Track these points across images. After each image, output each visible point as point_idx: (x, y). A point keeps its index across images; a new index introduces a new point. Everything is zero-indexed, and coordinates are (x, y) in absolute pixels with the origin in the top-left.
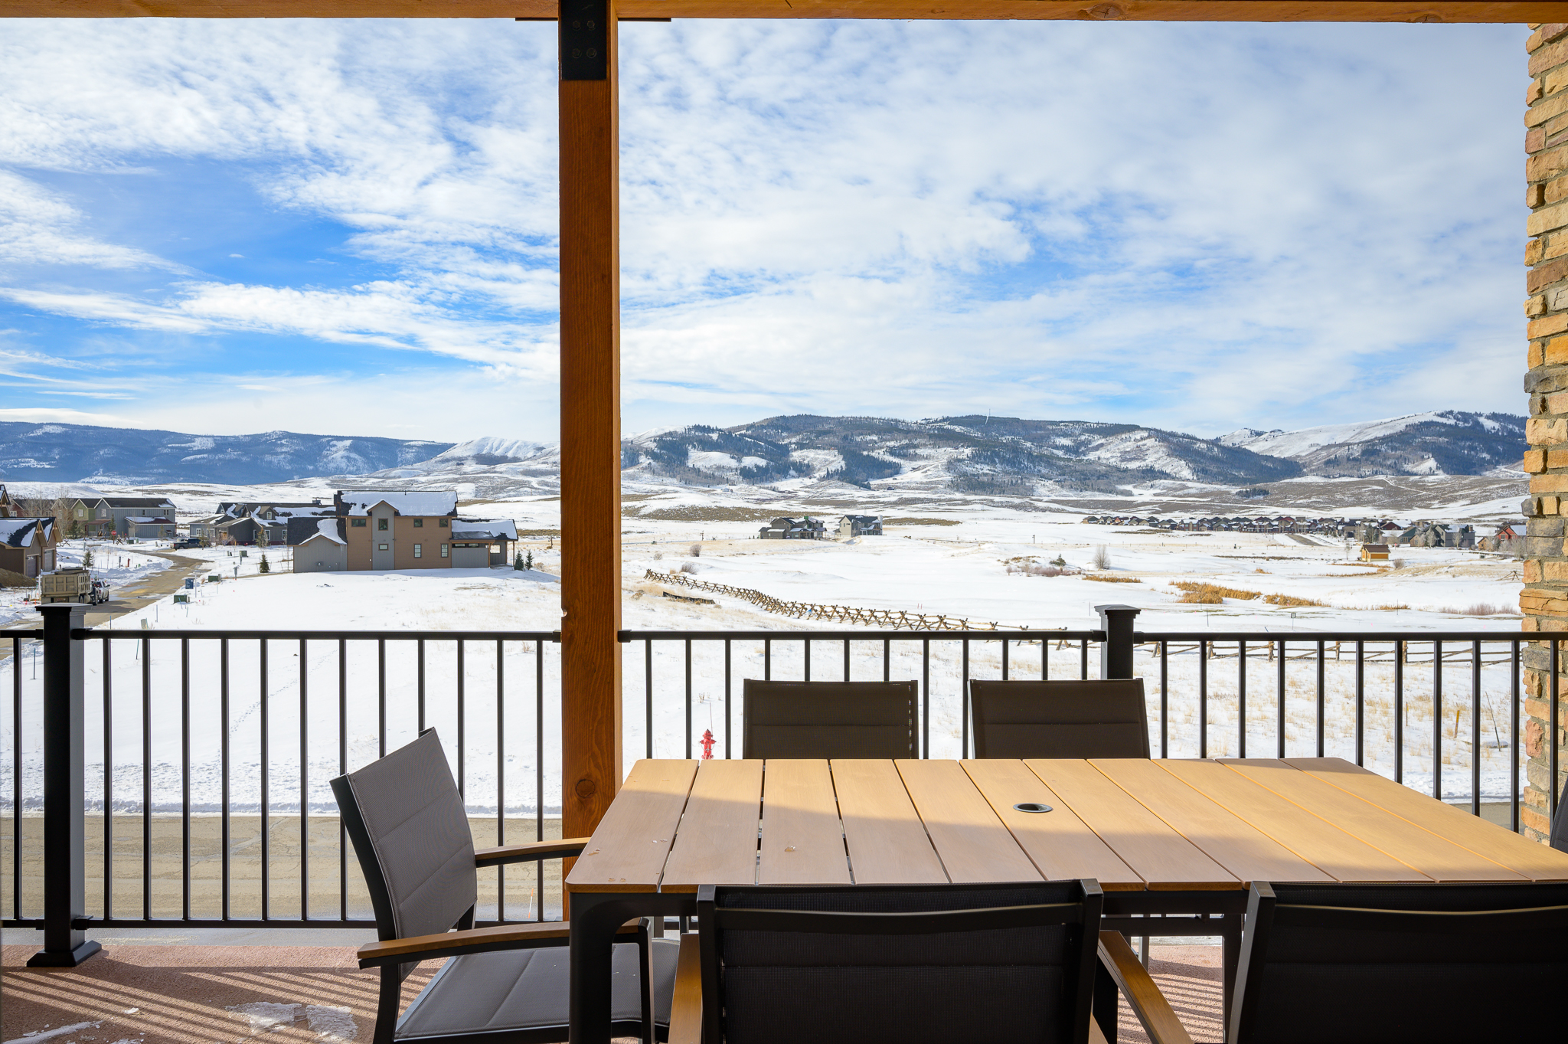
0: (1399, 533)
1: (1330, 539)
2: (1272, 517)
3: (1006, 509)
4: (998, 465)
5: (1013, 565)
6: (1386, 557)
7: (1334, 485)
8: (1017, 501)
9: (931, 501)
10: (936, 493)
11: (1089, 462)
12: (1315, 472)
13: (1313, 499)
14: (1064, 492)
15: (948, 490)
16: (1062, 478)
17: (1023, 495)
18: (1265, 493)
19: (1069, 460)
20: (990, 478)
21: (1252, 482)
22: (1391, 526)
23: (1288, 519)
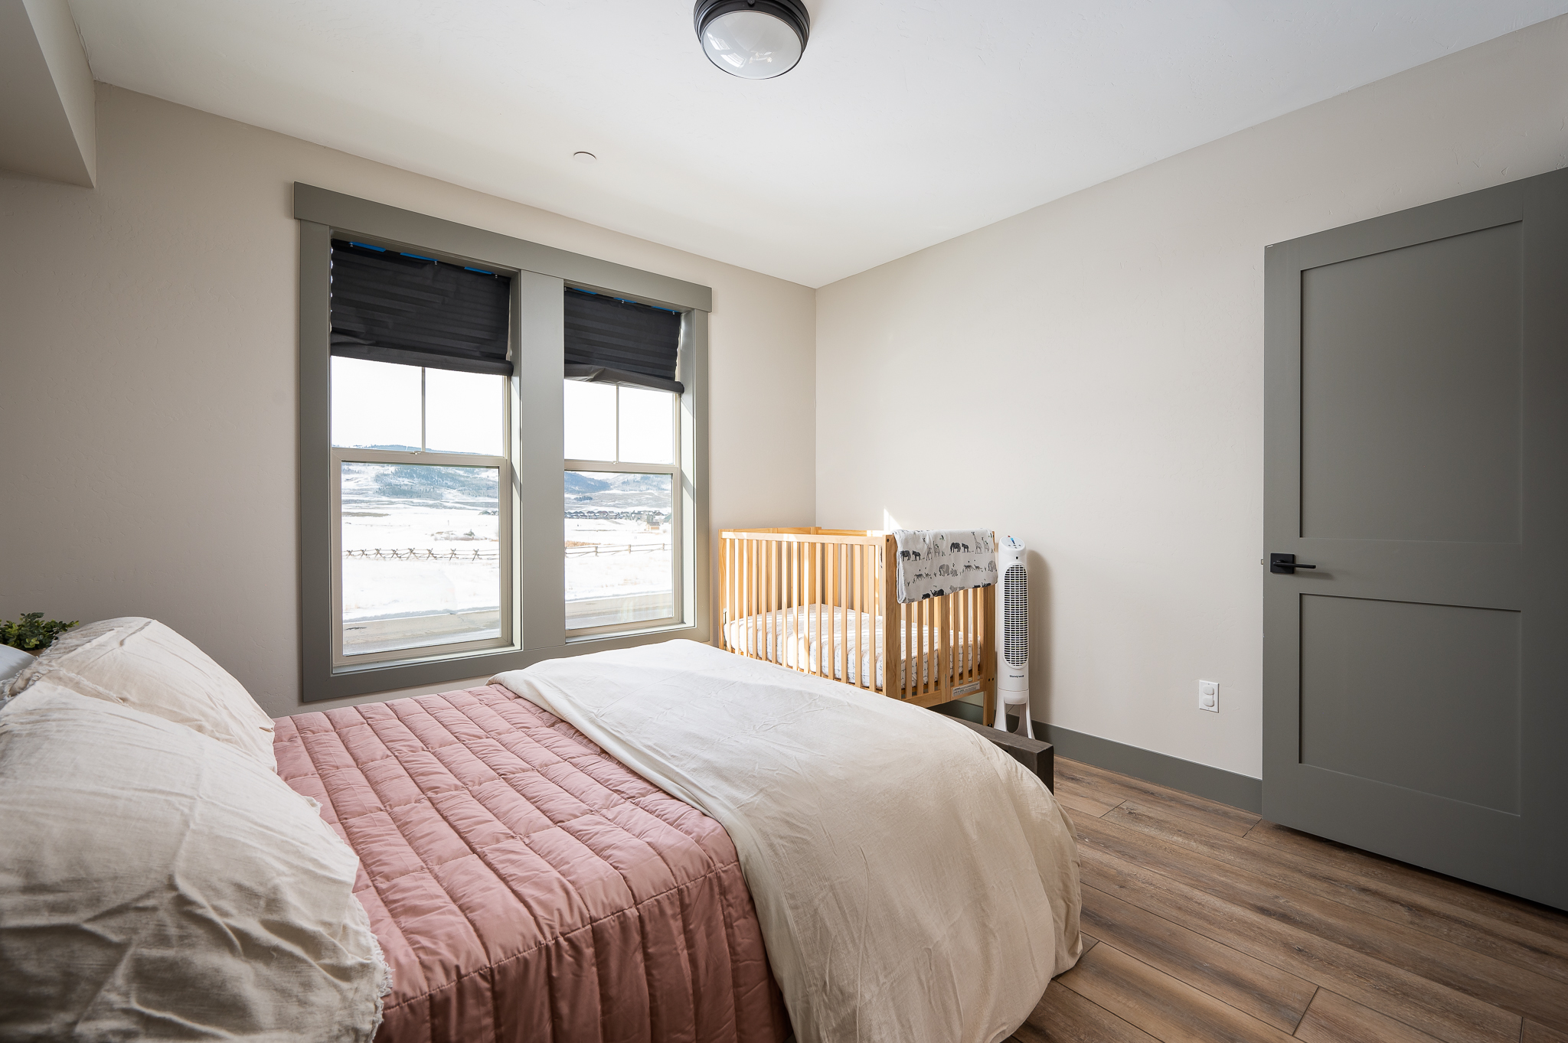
0: (664, 517)
1: (628, 521)
2: (596, 512)
3: (423, 507)
4: (416, 479)
5: (439, 536)
6: (658, 528)
7: (627, 495)
8: (431, 502)
10: (366, 497)
11: (482, 479)
12: (617, 488)
13: (616, 502)
14: (464, 497)
15: (376, 495)
16: (463, 488)
17: (435, 499)
18: (591, 499)
19: (467, 477)
20: (410, 488)
21: (583, 492)
22: (659, 514)
23: (605, 512)
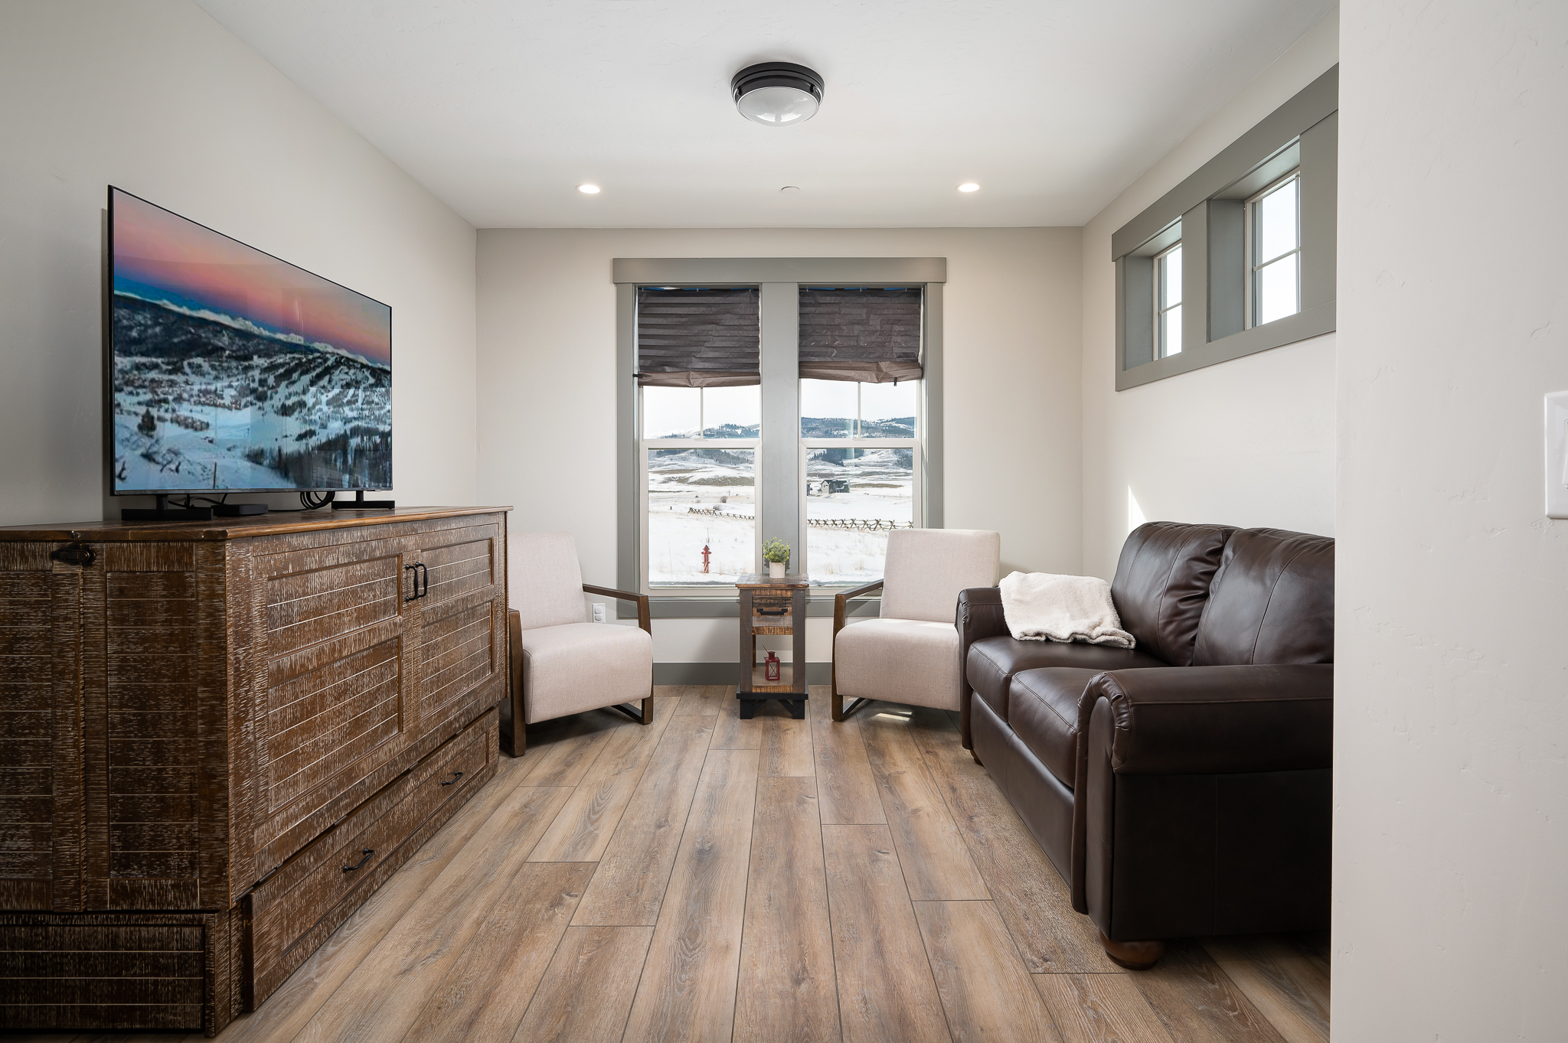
9: (884, 473)
